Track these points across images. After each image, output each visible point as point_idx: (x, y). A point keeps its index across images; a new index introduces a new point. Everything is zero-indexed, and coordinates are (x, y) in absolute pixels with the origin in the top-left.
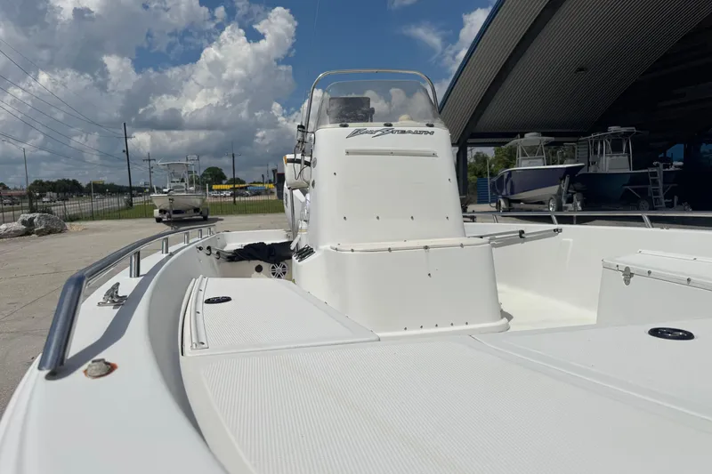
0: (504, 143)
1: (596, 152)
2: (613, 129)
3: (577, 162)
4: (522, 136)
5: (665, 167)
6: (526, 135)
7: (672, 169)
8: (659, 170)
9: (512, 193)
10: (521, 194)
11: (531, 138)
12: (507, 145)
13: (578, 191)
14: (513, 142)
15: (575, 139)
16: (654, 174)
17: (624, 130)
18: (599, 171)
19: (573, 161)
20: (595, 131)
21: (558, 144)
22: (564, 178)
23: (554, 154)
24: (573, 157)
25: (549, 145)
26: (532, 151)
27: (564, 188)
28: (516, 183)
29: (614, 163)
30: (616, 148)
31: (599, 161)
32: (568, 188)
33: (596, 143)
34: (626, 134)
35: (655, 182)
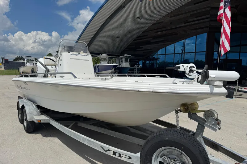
0: (96, 56)
1: (121, 61)
2: (126, 55)
3: (117, 64)
4: (102, 55)
5: (138, 66)
6: (103, 55)
7: (139, 67)
8: (136, 67)
9: (99, 71)
10: (101, 72)
11: (104, 56)
12: (97, 57)
13: (117, 72)
14: (99, 56)
15: (116, 57)
16: (135, 68)
17: (128, 56)
18: (122, 67)
19: (115, 63)
20: (121, 55)
21: (111, 58)
22: (113, 68)
23: (110, 60)
24: (115, 62)
25: (109, 58)
26: (104, 59)
27: (113, 71)
28: (100, 68)
29: (126, 65)
30: (127, 61)
31: (122, 63)
32: (114, 71)
33: (121, 59)
34: (129, 57)
35: (135, 70)
